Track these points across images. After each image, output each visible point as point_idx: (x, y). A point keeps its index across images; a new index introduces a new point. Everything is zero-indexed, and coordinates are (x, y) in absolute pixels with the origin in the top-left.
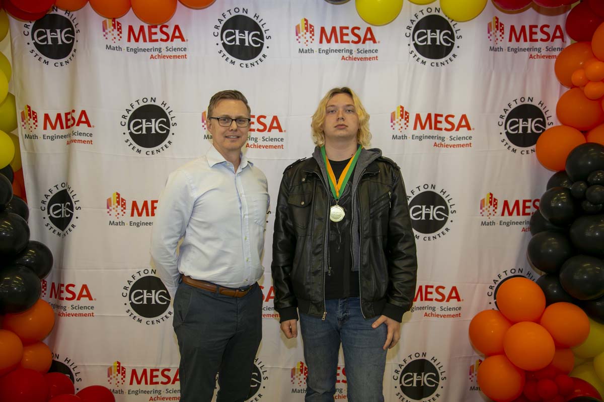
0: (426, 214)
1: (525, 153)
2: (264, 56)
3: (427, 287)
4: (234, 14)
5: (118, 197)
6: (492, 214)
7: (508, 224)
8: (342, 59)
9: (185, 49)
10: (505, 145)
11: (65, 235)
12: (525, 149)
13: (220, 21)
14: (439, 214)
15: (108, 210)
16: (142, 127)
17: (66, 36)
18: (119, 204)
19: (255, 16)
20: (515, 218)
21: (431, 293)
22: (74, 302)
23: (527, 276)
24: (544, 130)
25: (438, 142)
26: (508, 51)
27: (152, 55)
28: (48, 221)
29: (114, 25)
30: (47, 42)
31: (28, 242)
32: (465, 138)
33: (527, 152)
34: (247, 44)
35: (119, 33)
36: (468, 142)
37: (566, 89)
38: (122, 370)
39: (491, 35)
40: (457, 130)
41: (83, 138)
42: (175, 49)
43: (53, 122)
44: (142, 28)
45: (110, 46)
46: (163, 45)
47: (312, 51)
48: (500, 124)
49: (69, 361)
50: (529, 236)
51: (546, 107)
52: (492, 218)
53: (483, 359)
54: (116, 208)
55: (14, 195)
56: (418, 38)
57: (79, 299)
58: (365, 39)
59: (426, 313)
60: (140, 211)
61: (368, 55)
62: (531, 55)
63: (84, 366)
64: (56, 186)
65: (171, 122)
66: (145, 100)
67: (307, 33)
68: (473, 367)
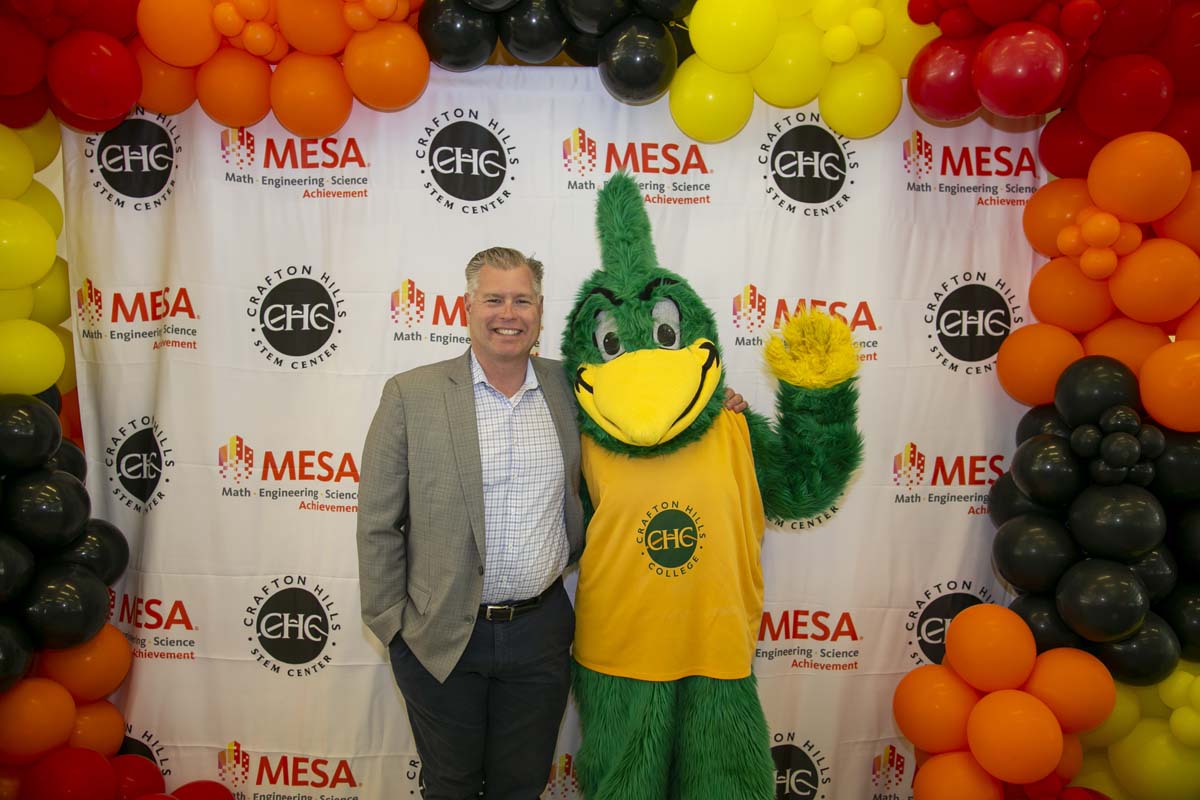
1: (974, 371)
2: (506, 194)
3: (797, 613)
4: (454, 120)
5: (240, 445)
7: (943, 500)
8: (646, 200)
9: (365, 180)
10: (938, 357)
11: (147, 510)
12: (974, 364)
13: (429, 131)
15: (221, 468)
16: (285, 319)
17: (157, 157)
18: (240, 458)
19: (491, 123)
20: (956, 488)
21: (804, 624)
22: (160, 632)
23: (979, 596)
24: (1007, 332)
26: (940, 191)
28: (117, 484)
29: (241, 139)
30: (124, 168)
31: (87, 522)
32: (866, 344)
33: (978, 370)
34: (475, 172)
35: (249, 151)
36: (871, 351)
37: (1044, 261)
38: (244, 757)
39: (909, 163)
41: (181, 338)
42: (347, 181)
43: (129, 309)
44: (290, 144)
45: (233, 175)
46: (327, 173)
47: (592, 185)
48: (929, 319)
49: (149, 738)
51: (1008, 290)
52: (916, 490)
54: (235, 465)
55: (63, 438)
56: (781, 165)
57: (167, 627)
58: (688, 166)
59: (795, 661)
60: (279, 470)
61: (692, 194)
62: (980, 199)
63: (176, 747)
64: (132, 422)
65: (337, 310)
66: (292, 271)
67: (583, 154)
68: (879, 758)
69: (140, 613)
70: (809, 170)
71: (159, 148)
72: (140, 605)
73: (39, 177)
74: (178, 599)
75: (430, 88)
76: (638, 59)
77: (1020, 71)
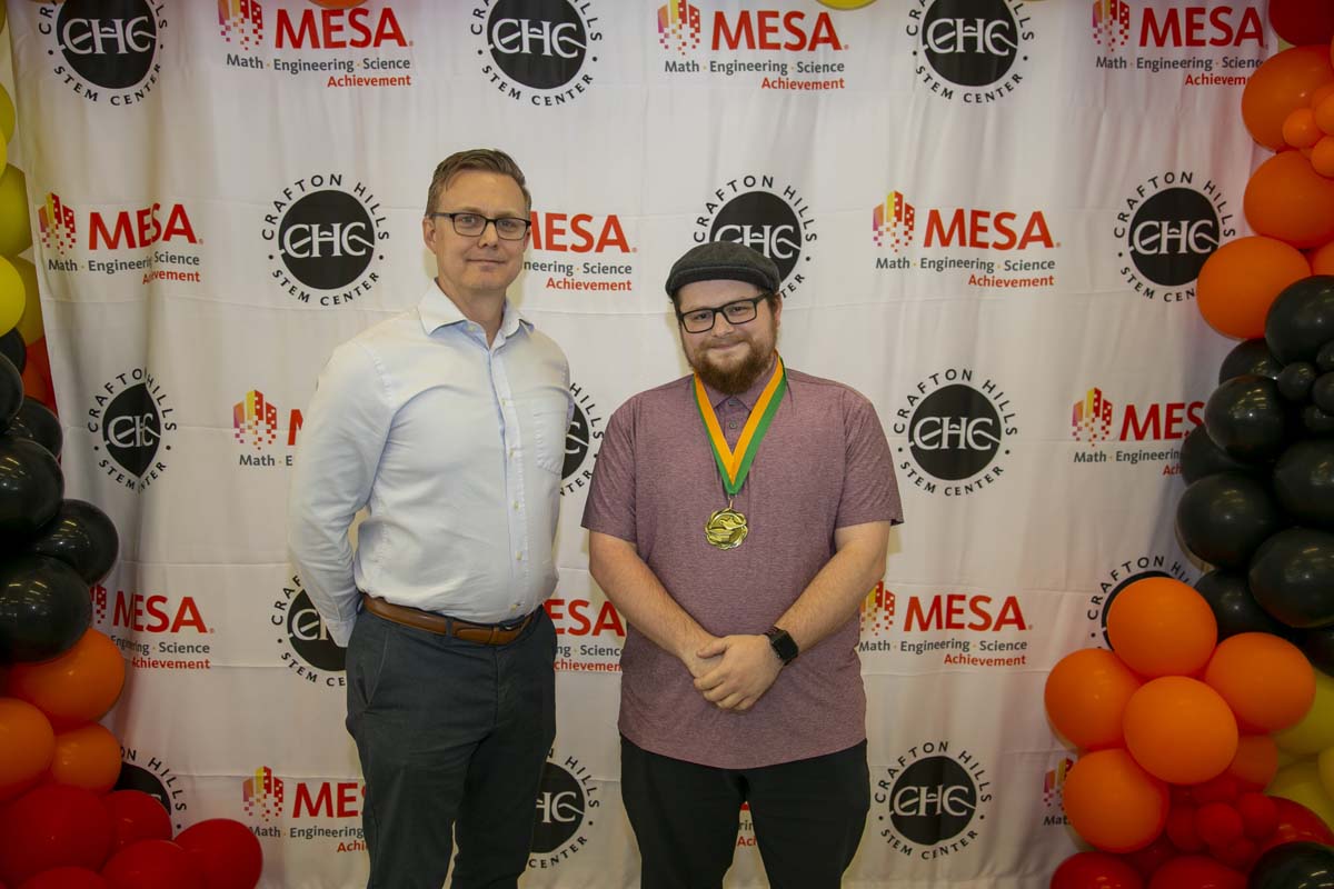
0: (950, 436)
1: (1173, 298)
2: (587, 79)
3: (951, 598)
5: (260, 402)
6: (1099, 437)
7: (1134, 458)
8: (764, 85)
9: (406, 64)
10: (1129, 281)
11: (143, 486)
12: (1175, 289)
14: (980, 435)
15: (238, 431)
16: (311, 243)
17: (135, 34)
18: (261, 418)
20: (1149, 444)
21: (960, 611)
22: (166, 636)
23: (1171, 573)
24: (1215, 247)
25: (979, 273)
26: (1138, 67)
27: (332, 78)
28: (105, 454)
29: (244, 10)
30: (94, 50)
31: (61, 503)
32: (1040, 266)
33: (1178, 295)
34: (547, 52)
35: (255, 26)
36: (1046, 273)
37: (1266, 155)
38: (276, 785)
39: (1100, 31)
40: (1022, 246)
41: (178, 268)
42: (384, 65)
43: (112, 234)
44: (308, 16)
45: (237, 57)
46: (357, 55)
47: (696, 67)
48: (1119, 232)
49: (157, 766)
50: (1180, 486)
51: (1219, 195)
52: (1101, 446)
53: (1074, 758)
54: (255, 427)
55: (26, 396)
56: (936, 36)
57: (175, 629)
58: (816, 40)
59: (948, 656)
61: (821, 77)
62: (1190, 77)
63: (192, 777)
64: (121, 377)
65: (376, 231)
66: (317, 181)
67: (684, 26)
68: (1052, 774)
69: (140, 613)
70: (970, 43)
71: (137, 23)
72: (139, 603)
74: (188, 596)
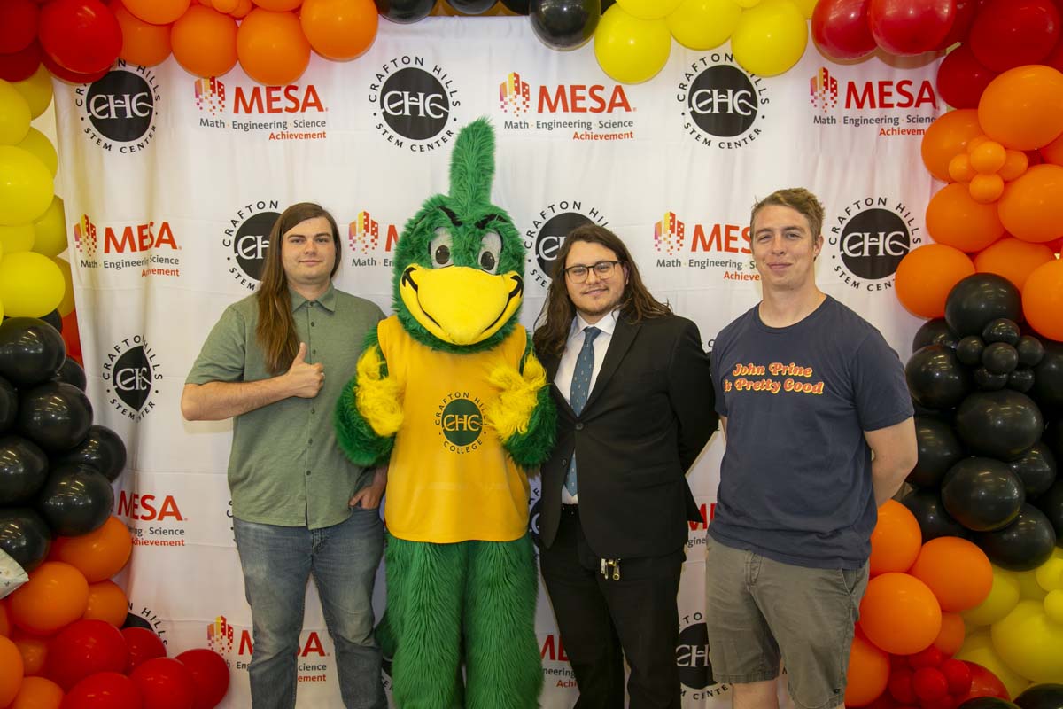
1: (875, 288)
2: (448, 133)
3: (713, 506)
4: (402, 66)
8: (574, 137)
9: (323, 123)
10: (841, 276)
11: (140, 418)
12: (875, 282)
13: (380, 77)
16: (256, 249)
17: (138, 105)
19: (435, 69)
24: (906, 252)
25: (732, 270)
26: (845, 123)
27: (272, 134)
28: (114, 395)
29: (213, 88)
31: (90, 428)
33: (878, 287)
34: (422, 114)
35: (220, 99)
37: (941, 185)
38: (229, 630)
39: (816, 98)
41: (165, 266)
42: (307, 124)
43: (120, 242)
44: (256, 91)
45: (207, 120)
46: (290, 117)
47: (526, 125)
48: (833, 241)
49: (148, 614)
51: (908, 214)
56: (698, 102)
57: (161, 518)
58: (613, 104)
61: (617, 131)
62: (882, 129)
63: (170, 621)
64: (125, 341)
66: (261, 205)
67: (518, 96)
69: (136, 506)
70: (723, 106)
71: (140, 97)
72: (136, 499)
73: (35, 124)
74: (169, 495)
75: (380, 38)
76: (565, 9)
77: (911, 12)
